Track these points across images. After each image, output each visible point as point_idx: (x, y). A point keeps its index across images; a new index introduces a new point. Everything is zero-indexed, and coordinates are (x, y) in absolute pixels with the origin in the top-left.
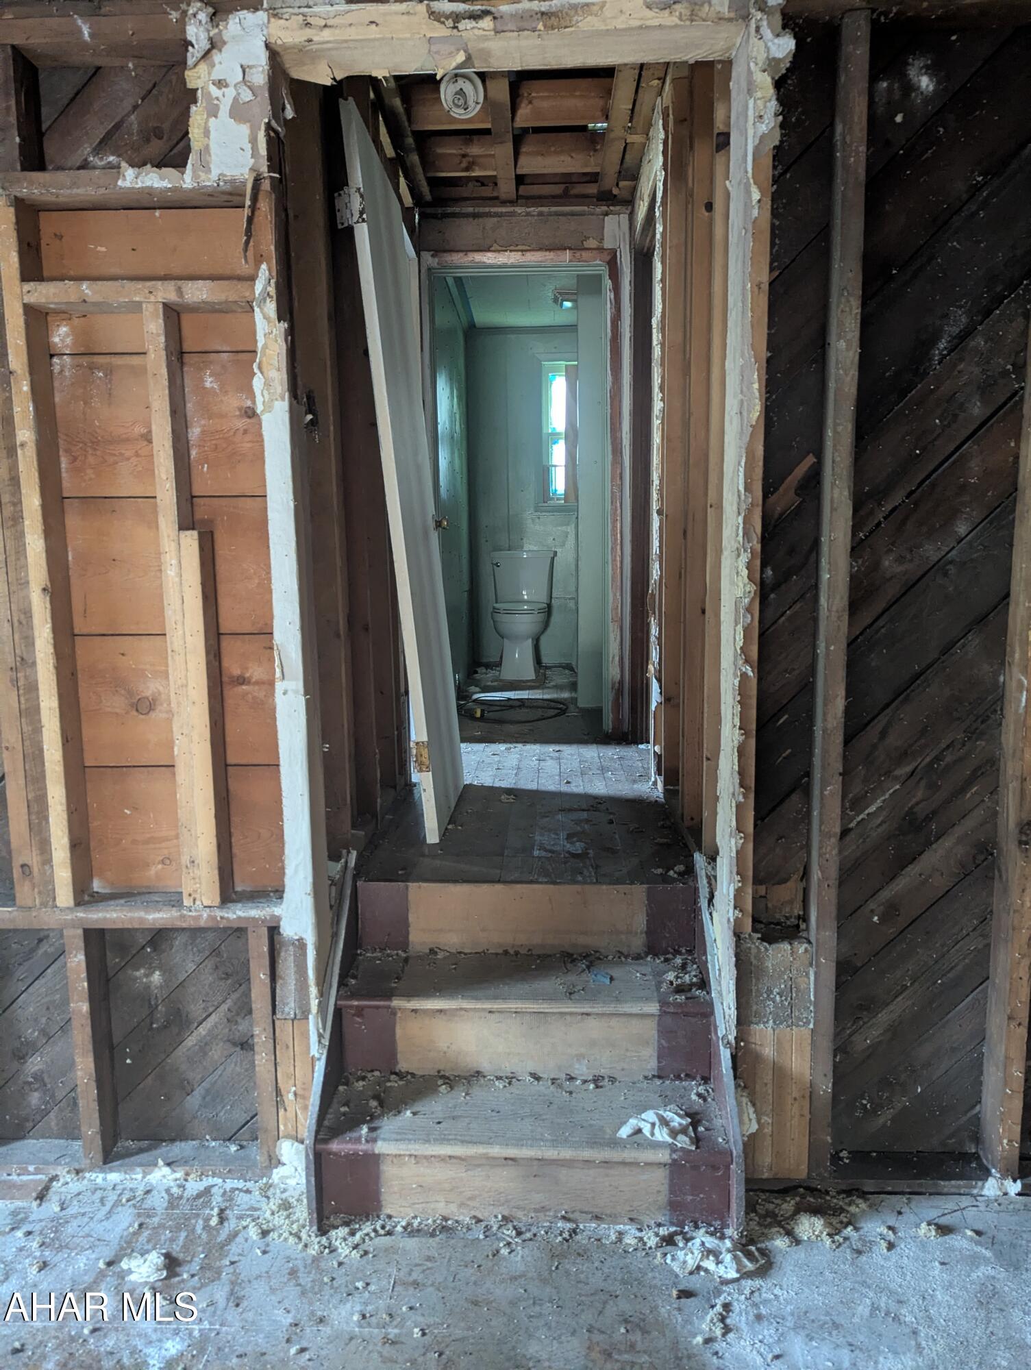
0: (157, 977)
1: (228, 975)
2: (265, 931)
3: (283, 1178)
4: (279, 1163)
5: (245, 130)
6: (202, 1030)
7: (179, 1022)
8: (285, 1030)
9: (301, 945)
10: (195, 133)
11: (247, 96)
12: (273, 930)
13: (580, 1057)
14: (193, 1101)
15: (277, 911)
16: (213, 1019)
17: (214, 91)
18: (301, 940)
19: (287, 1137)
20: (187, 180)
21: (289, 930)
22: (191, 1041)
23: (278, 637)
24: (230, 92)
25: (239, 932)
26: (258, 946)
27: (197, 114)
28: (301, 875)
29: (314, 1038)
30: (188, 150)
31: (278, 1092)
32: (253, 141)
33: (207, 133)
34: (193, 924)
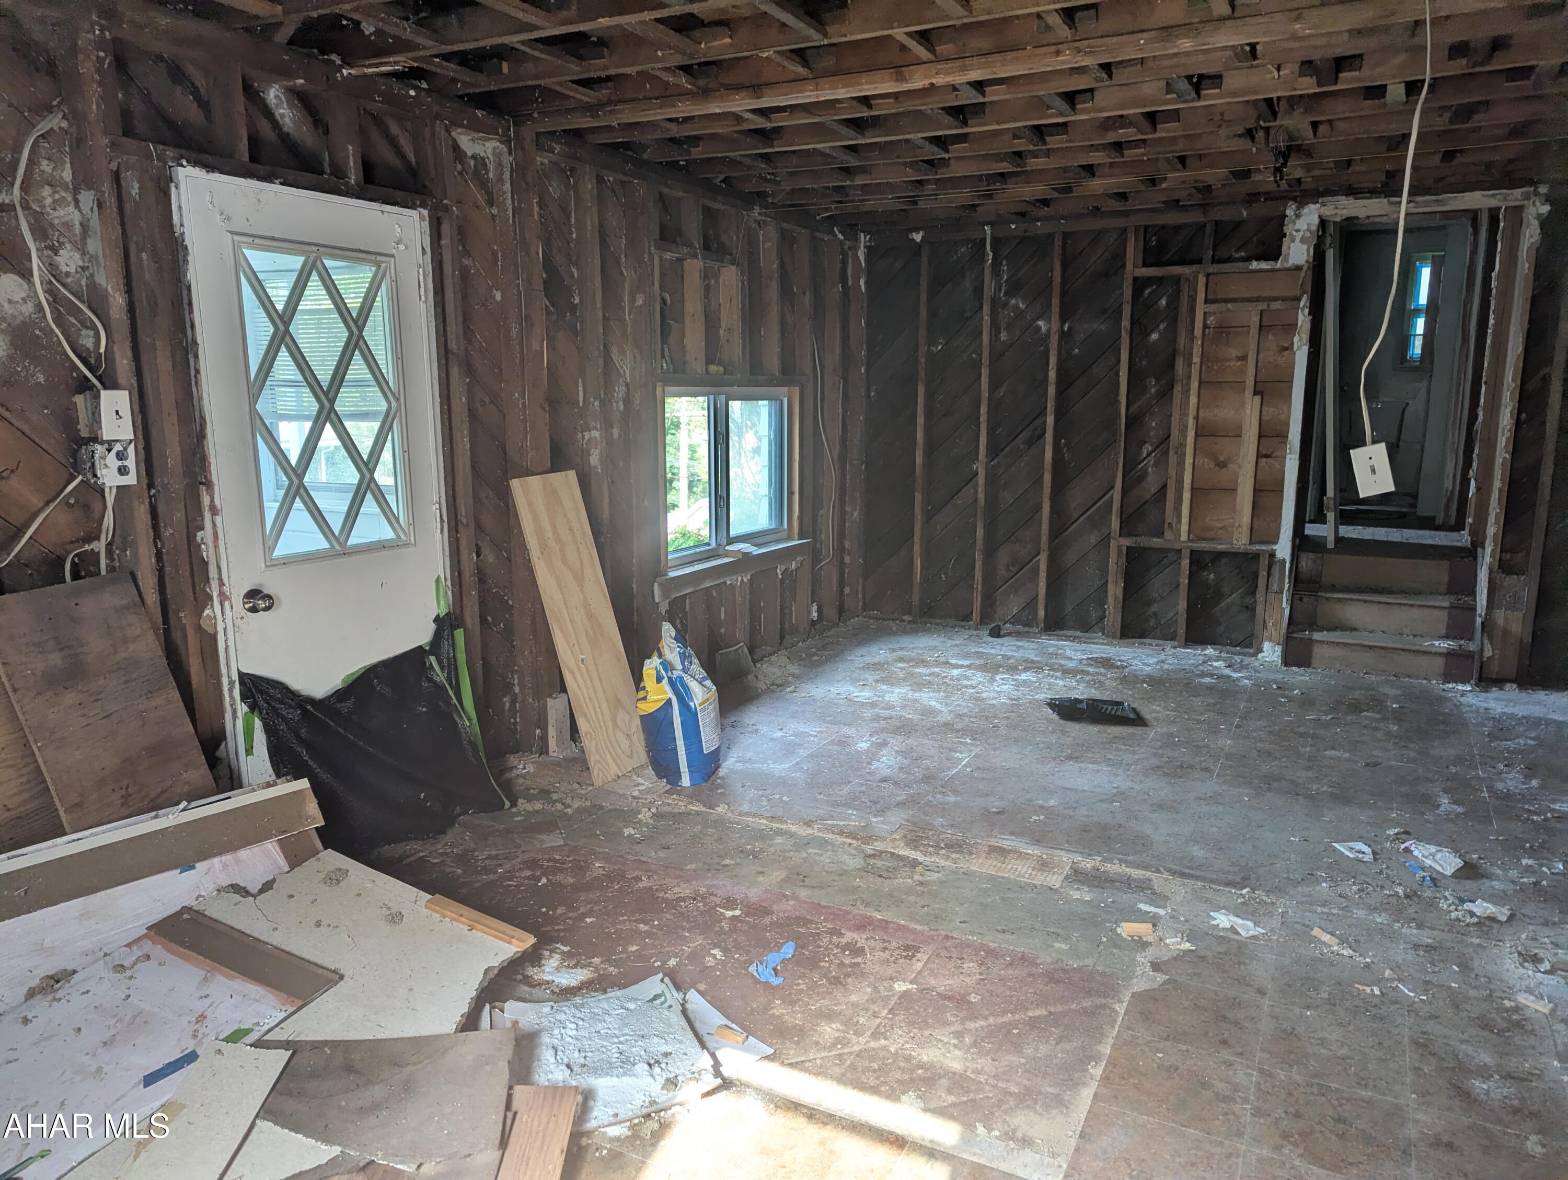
0: (1212, 576)
1: (1243, 578)
2: (1267, 555)
3: (1263, 657)
4: (1262, 651)
5: (1305, 247)
6: (1229, 600)
7: (1219, 596)
8: (1271, 596)
9: (1284, 561)
10: (1284, 248)
11: (1308, 234)
12: (1272, 555)
13: (1406, 626)
14: (1221, 629)
15: (1275, 547)
16: (1234, 596)
17: (1294, 233)
18: (1284, 560)
19: (1267, 640)
20: (1279, 265)
21: (1279, 555)
22: (1223, 604)
23: (1290, 437)
24: (1301, 233)
25: (1256, 556)
26: (1264, 561)
27: (1286, 241)
28: (1287, 533)
29: (1285, 600)
30: (1280, 254)
31: (1265, 622)
32: (1308, 250)
33: (1289, 248)
34: (1236, 550)
